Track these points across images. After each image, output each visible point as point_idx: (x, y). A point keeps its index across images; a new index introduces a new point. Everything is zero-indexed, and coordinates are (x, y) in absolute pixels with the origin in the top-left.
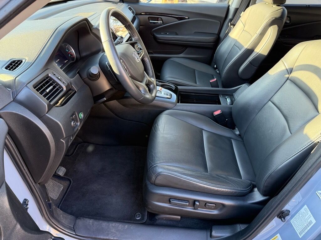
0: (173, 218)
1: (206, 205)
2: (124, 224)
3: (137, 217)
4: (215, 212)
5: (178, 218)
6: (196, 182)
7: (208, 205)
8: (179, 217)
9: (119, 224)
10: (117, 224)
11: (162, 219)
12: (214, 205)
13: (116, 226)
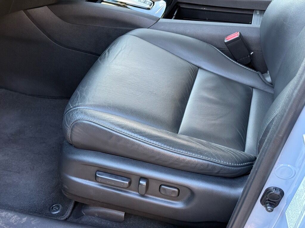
0: (111, 215)
1: (161, 189)
2: (21, 215)
3: (54, 211)
4: (178, 205)
5: (119, 216)
6: (139, 140)
7: (164, 189)
8: (122, 214)
9: (12, 215)
10: (9, 214)
11: (92, 215)
12: (176, 190)
13: (7, 217)
